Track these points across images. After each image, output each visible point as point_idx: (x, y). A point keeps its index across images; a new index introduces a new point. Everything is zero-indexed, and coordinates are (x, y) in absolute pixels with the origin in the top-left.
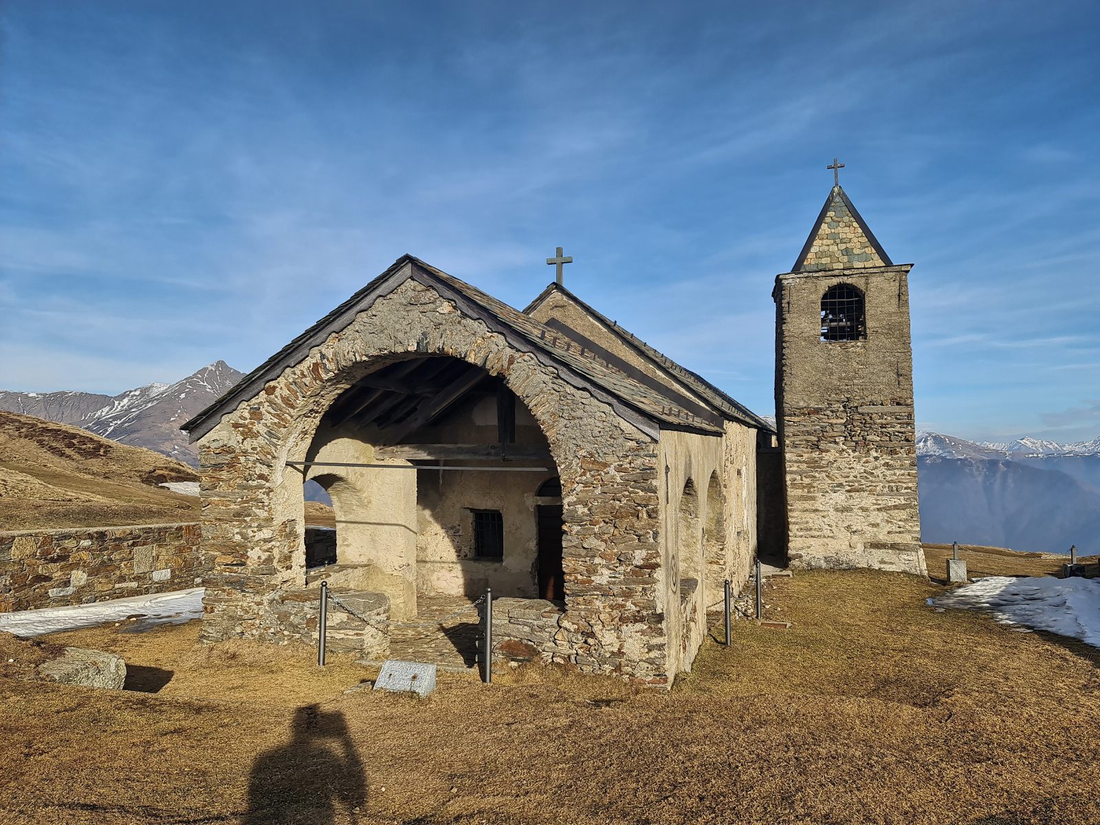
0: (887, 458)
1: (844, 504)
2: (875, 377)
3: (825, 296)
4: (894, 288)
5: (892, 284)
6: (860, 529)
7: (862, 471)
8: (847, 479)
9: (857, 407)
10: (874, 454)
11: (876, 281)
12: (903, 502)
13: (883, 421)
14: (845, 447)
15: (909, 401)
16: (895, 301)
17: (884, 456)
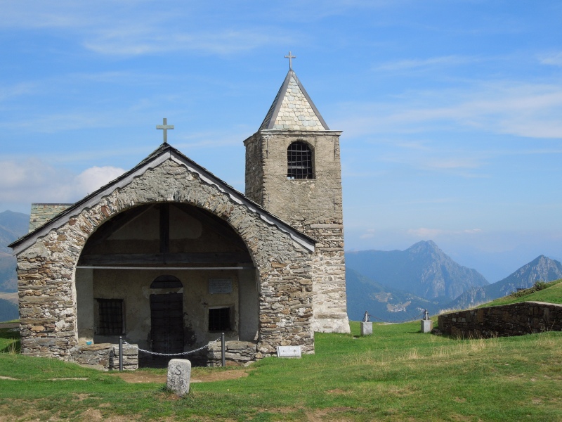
0: (327, 258)
2: (320, 204)
3: (289, 148)
4: (331, 146)
5: (331, 143)
9: (309, 225)
10: (320, 255)
11: (321, 140)
12: (337, 287)
13: (326, 234)
15: (340, 221)
16: (332, 154)
17: (326, 257)
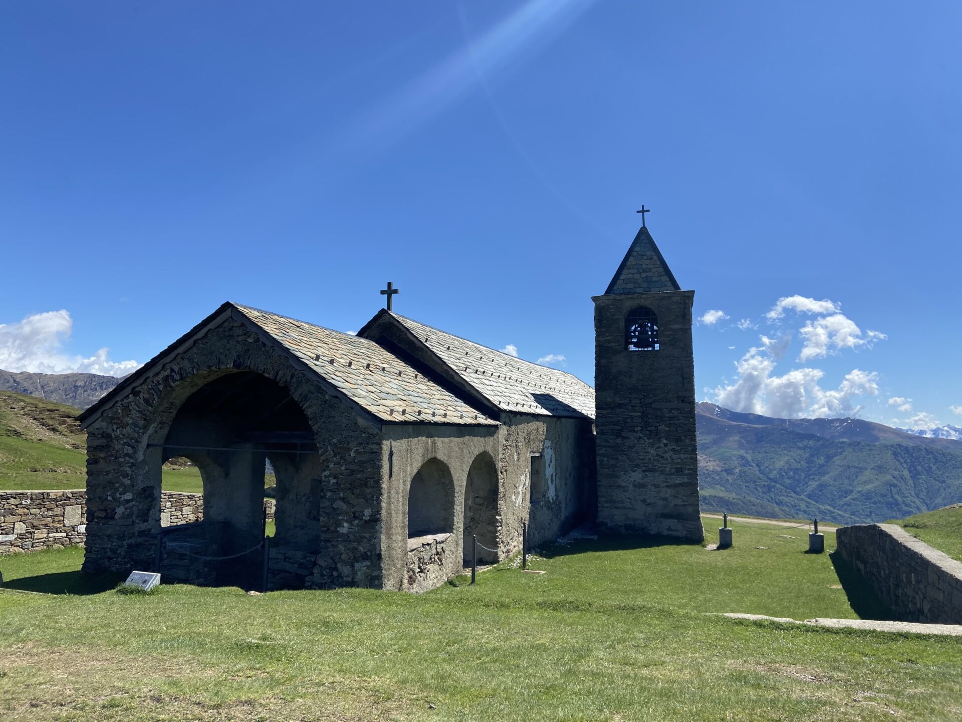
0: (674, 445)
1: (640, 481)
3: (629, 314)
4: (680, 309)
5: (679, 306)
6: (653, 502)
7: (655, 455)
8: (643, 461)
9: (651, 403)
10: (664, 441)
11: (666, 303)
12: (687, 480)
13: (671, 415)
14: (641, 435)
17: (672, 443)
